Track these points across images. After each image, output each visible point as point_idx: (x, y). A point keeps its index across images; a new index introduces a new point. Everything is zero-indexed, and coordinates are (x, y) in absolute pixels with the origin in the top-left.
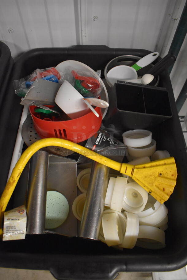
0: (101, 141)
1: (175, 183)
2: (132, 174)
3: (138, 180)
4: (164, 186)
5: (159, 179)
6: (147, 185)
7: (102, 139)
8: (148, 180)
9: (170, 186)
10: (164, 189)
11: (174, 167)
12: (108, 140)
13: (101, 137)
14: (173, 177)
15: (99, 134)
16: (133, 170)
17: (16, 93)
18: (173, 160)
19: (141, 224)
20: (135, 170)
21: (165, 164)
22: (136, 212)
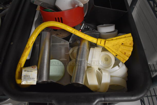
0: (84, 27)
1: (132, 48)
2: (105, 44)
3: (108, 48)
4: (125, 51)
5: (122, 46)
6: (114, 51)
7: (85, 26)
8: (115, 47)
9: (129, 51)
10: (125, 53)
11: (131, 38)
12: (89, 27)
13: (84, 26)
14: (131, 45)
15: (83, 24)
16: (105, 42)
17: (31, 2)
18: (130, 34)
19: (111, 77)
20: (107, 42)
21: (125, 37)
22: (108, 70)
